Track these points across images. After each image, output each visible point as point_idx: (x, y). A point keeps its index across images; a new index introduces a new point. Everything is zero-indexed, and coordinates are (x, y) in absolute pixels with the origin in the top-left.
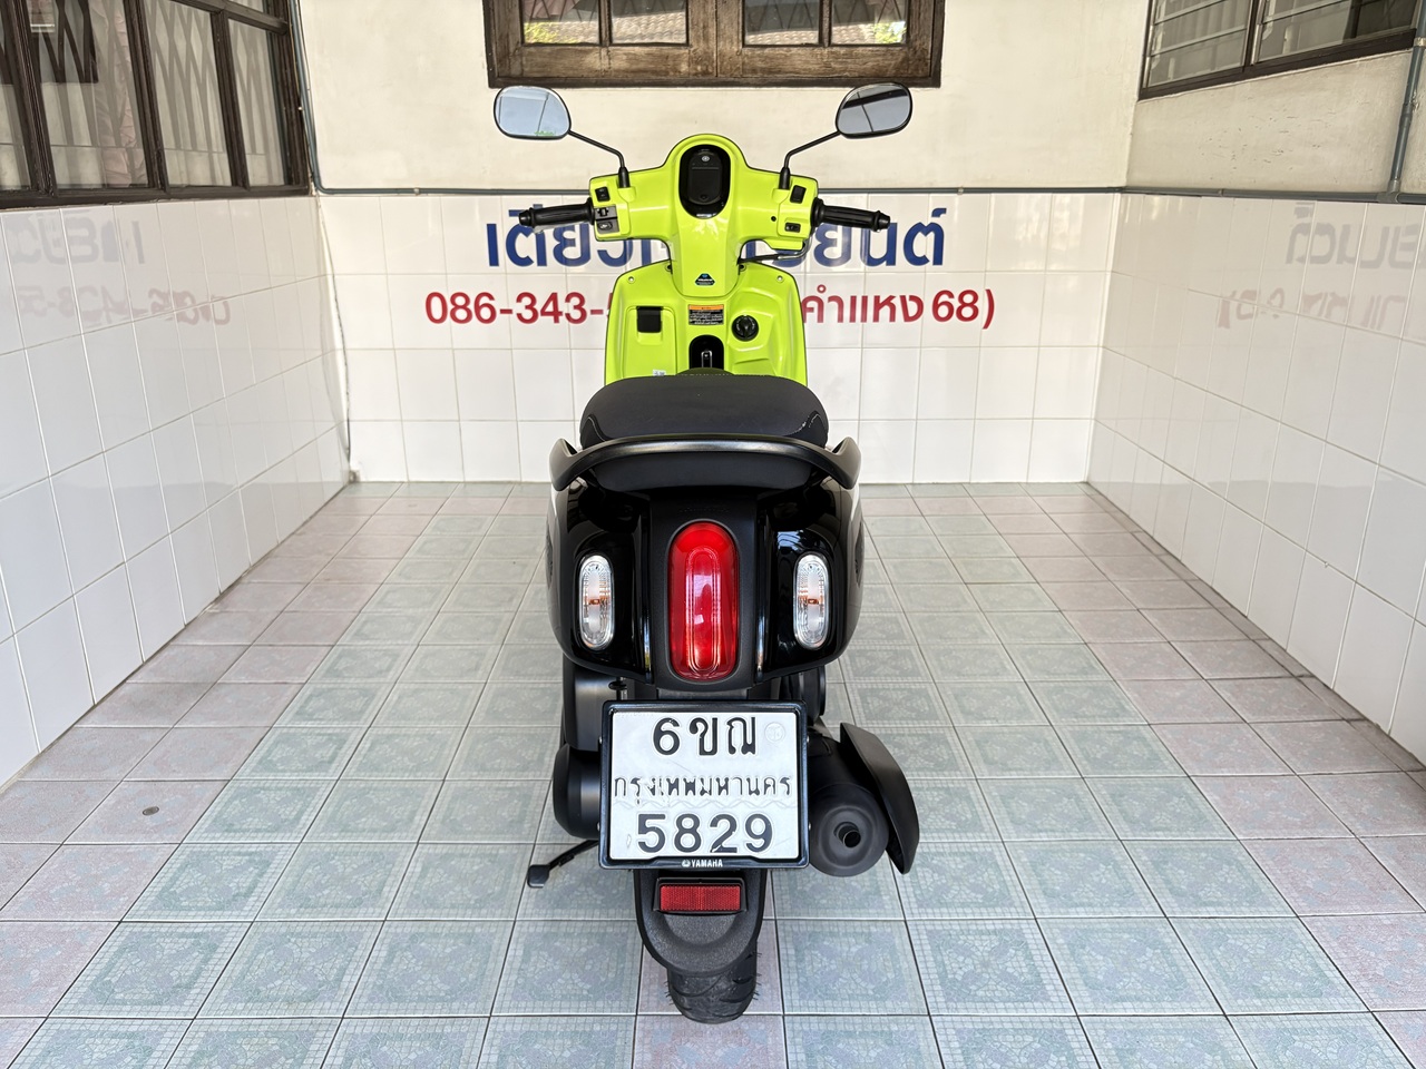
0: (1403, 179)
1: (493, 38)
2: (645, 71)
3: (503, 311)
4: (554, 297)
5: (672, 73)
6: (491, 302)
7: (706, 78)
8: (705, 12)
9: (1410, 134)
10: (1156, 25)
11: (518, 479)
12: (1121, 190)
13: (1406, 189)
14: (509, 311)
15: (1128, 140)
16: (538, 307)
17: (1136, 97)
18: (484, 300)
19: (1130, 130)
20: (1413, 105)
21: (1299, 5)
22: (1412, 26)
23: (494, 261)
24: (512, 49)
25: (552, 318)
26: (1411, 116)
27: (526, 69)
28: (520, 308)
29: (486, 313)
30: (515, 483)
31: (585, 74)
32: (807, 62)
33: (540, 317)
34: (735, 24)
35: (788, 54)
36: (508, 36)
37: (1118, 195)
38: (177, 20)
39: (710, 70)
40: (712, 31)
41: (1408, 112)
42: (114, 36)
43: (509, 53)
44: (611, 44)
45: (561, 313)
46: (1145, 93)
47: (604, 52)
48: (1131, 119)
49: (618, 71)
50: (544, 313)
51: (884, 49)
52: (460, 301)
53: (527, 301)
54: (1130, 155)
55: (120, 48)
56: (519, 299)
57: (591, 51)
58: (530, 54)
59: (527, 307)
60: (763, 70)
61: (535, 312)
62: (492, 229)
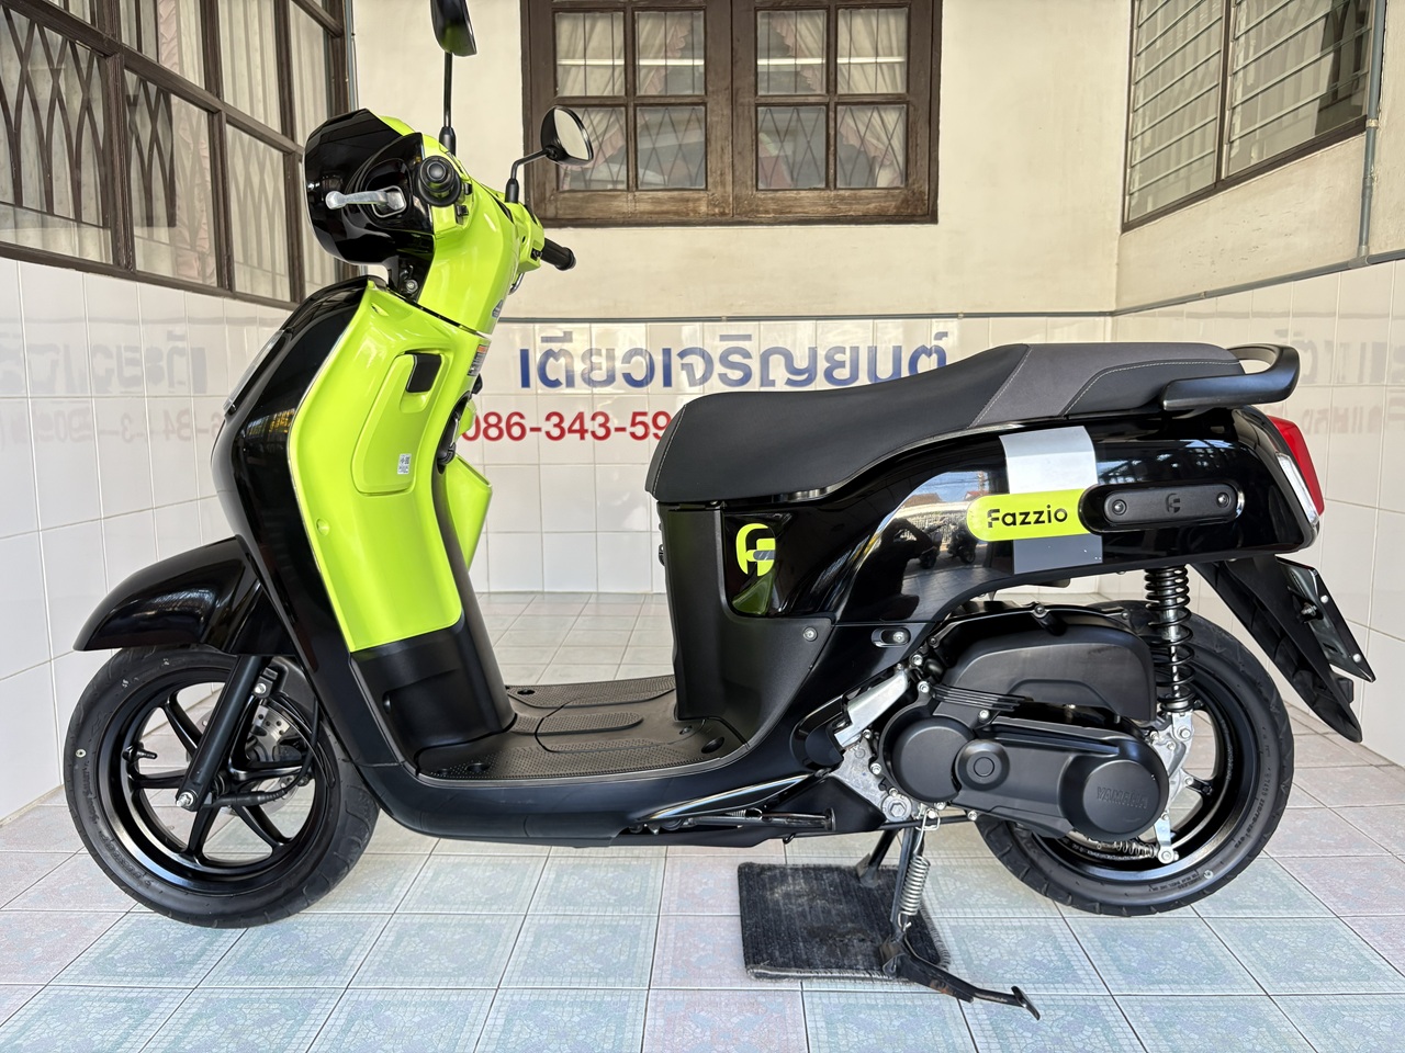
0: (1370, 244)
1: (531, 186)
2: (667, 212)
3: (533, 429)
4: (580, 417)
5: (692, 214)
6: (522, 421)
7: (724, 218)
8: (722, 162)
9: (1373, 205)
10: (1132, 167)
11: (540, 589)
12: (1112, 314)
13: (1374, 252)
14: (538, 429)
15: (1115, 270)
16: (566, 425)
17: (1119, 232)
18: (515, 419)
19: (1116, 261)
20: (1372, 179)
21: (1262, 119)
22: (1363, 114)
23: (526, 382)
24: (548, 195)
25: (578, 435)
26: (1371, 187)
27: (561, 212)
28: (549, 426)
29: (516, 431)
30: (538, 593)
31: (613, 216)
32: (815, 204)
33: (567, 435)
34: (749, 172)
35: (798, 196)
36: (545, 184)
37: (1109, 319)
38: (253, 152)
39: (727, 211)
40: (729, 178)
41: (1368, 185)
42: (197, 157)
43: (545, 199)
44: (637, 189)
45: (587, 431)
46: (1127, 227)
47: (630, 196)
48: (1116, 252)
49: (642, 213)
50: (570, 431)
51: (886, 192)
52: (493, 420)
53: (555, 420)
54: (1118, 283)
55: (202, 169)
56: (548, 418)
57: (619, 196)
58: (564, 199)
59: (555, 425)
60: (775, 211)
61: (562, 430)
62: (525, 355)
